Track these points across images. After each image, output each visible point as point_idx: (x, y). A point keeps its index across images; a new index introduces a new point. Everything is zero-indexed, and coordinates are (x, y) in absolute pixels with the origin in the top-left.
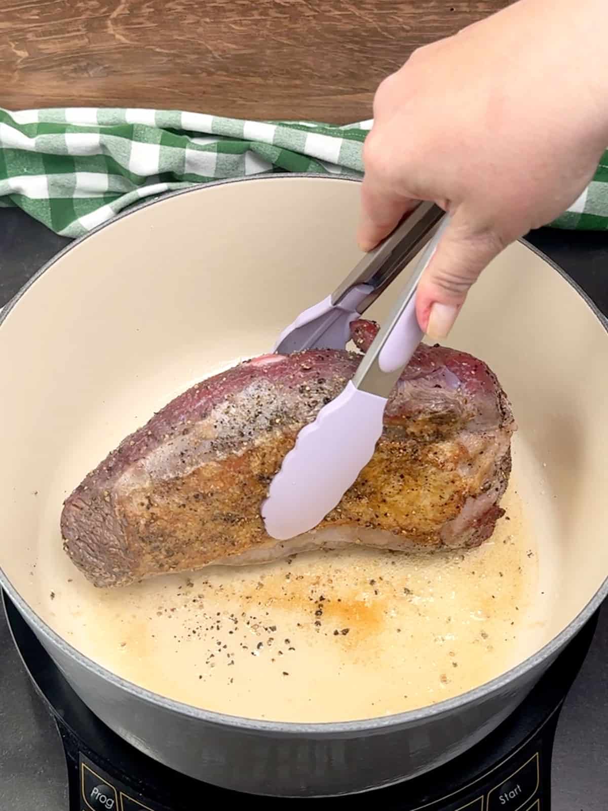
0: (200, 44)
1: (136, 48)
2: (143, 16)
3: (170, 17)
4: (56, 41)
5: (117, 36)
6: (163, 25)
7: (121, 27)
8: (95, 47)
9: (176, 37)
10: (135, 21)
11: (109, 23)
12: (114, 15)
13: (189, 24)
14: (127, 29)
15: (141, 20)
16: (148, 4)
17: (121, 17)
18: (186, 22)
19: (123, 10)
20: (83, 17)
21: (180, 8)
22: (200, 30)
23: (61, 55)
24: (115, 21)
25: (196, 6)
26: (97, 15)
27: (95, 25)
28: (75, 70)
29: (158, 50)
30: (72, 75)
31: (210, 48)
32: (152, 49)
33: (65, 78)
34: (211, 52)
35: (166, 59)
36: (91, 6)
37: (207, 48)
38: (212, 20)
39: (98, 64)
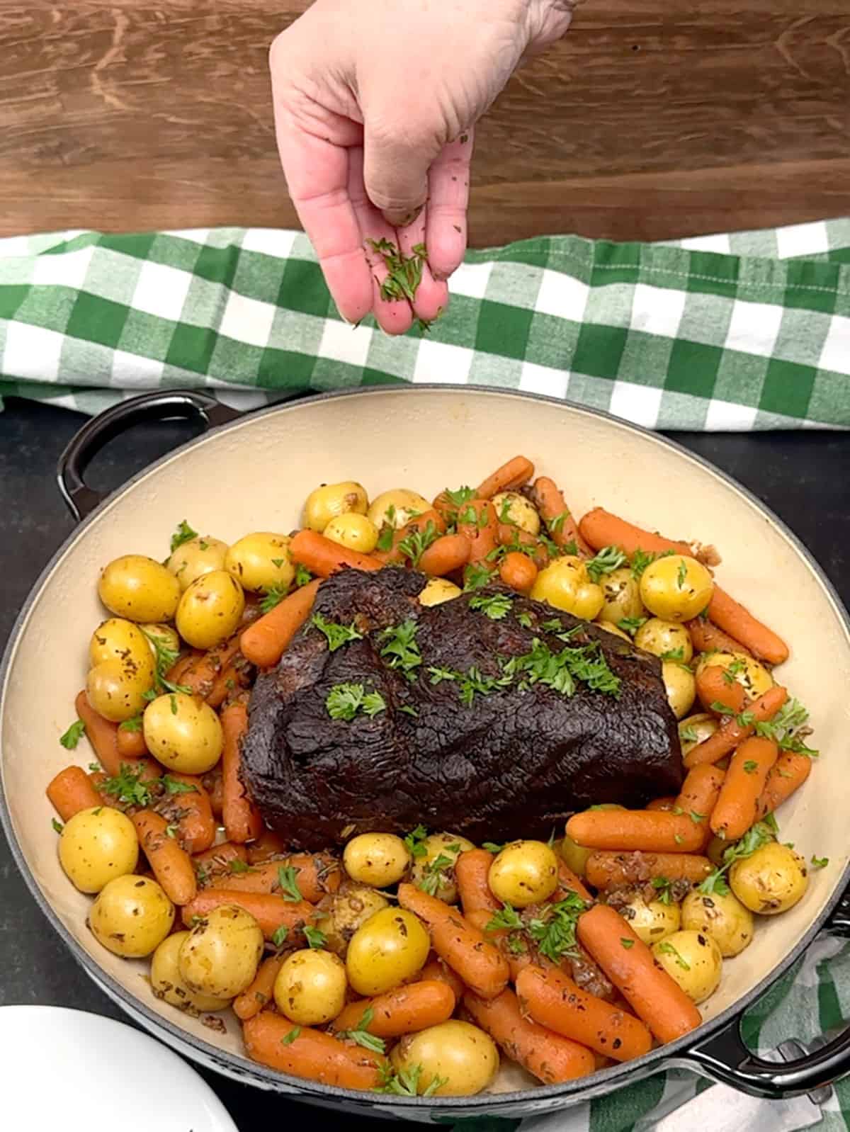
0: (239, 109)
1: (137, 116)
2: (148, 66)
3: (190, 67)
4: (10, 107)
5: (108, 99)
6: (180, 78)
7: (112, 84)
8: (75, 116)
9: (201, 98)
10: (134, 73)
11: (94, 76)
12: (102, 64)
13: (221, 76)
14: (124, 86)
15: (146, 71)
16: (157, 46)
17: (112, 67)
18: (217, 73)
19: (117, 55)
20: (53, 68)
21: (206, 52)
22: (239, 86)
23: (21, 129)
24: (104, 75)
25: (232, 48)
26: (75, 64)
27: (72, 81)
28: (41, 154)
29: (172, 119)
30: (36, 162)
31: (255, 115)
32: (163, 119)
33: (25, 166)
34: (255, 121)
35: (185, 134)
36: (67, 50)
37: (250, 116)
38: (258, 71)
39: (77, 144)
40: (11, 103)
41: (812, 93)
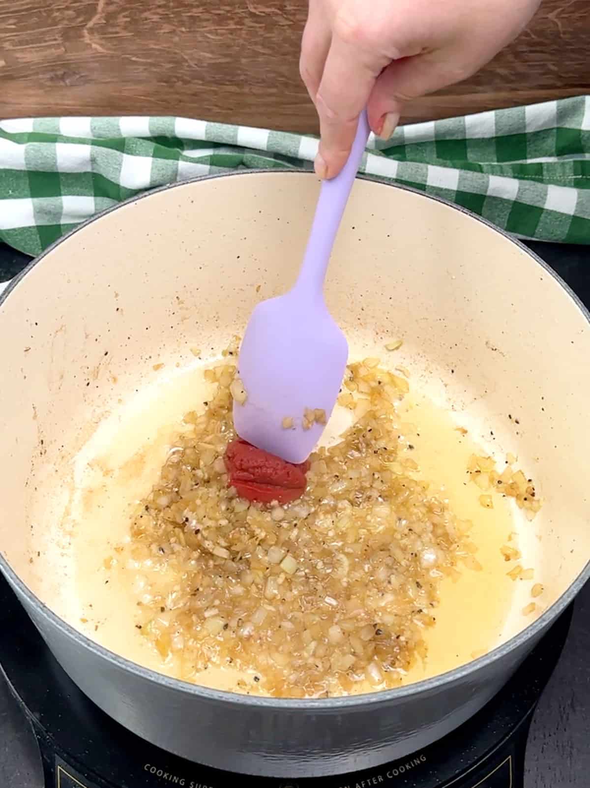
0: (175, 53)
1: (112, 57)
2: (119, 26)
3: (146, 27)
4: (33, 50)
5: (94, 46)
6: (138, 34)
7: (97, 36)
8: (72, 56)
9: (152, 46)
10: (110, 30)
11: (85, 32)
12: (90, 24)
13: (164, 33)
14: (103, 38)
15: (118, 29)
16: (124, 14)
17: (97, 26)
18: (162, 31)
19: (99, 19)
20: (60, 27)
21: (155, 18)
22: (176, 39)
23: (39, 63)
24: (91, 31)
25: (172, 16)
26: (73, 24)
27: (71, 34)
28: (52, 79)
29: (134, 59)
30: (49, 83)
31: (186, 57)
32: (127, 58)
33: (41, 86)
34: (186, 61)
35: (141, 68)
36: (68, 15)
37: (182, 57)
38: (188, 30)
39: (74, 73)
40: (33, 48)
41: (538, 48)
